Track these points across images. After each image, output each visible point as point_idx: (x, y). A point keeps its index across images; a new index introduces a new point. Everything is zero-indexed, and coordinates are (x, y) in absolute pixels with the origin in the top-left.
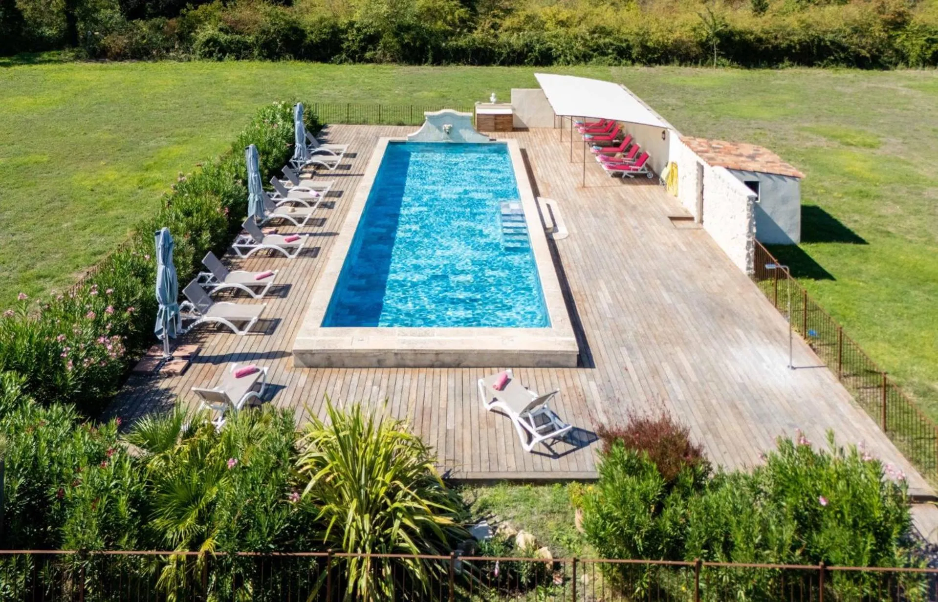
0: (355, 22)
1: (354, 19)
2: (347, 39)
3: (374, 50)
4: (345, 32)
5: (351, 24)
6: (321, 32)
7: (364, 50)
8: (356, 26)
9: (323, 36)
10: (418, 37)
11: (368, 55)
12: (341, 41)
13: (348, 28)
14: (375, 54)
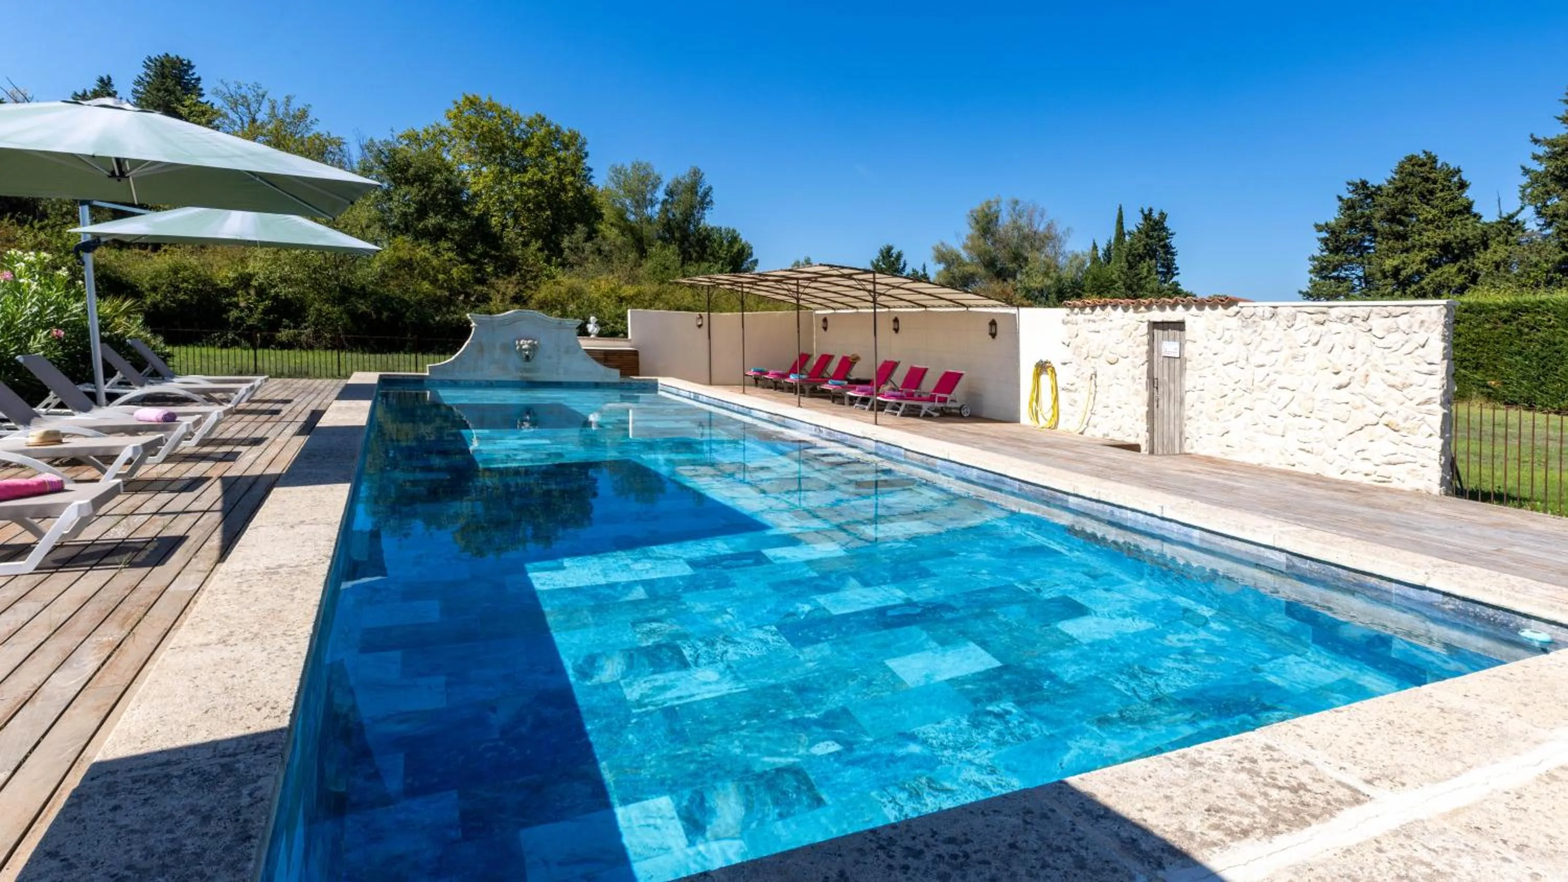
0: (251, 276)
1: (250, 270)
2: (236, 305)
3: (295, 328)
4: (228, 292)
5: (244, 281)
6: (177, 289)
7: (275, 326)
8: (254, 283)
9: (181, 296)
10: (385, 302)
11: (284, 335)
12: (226, 309)
13: (236, 288)
14: (300, 334)
